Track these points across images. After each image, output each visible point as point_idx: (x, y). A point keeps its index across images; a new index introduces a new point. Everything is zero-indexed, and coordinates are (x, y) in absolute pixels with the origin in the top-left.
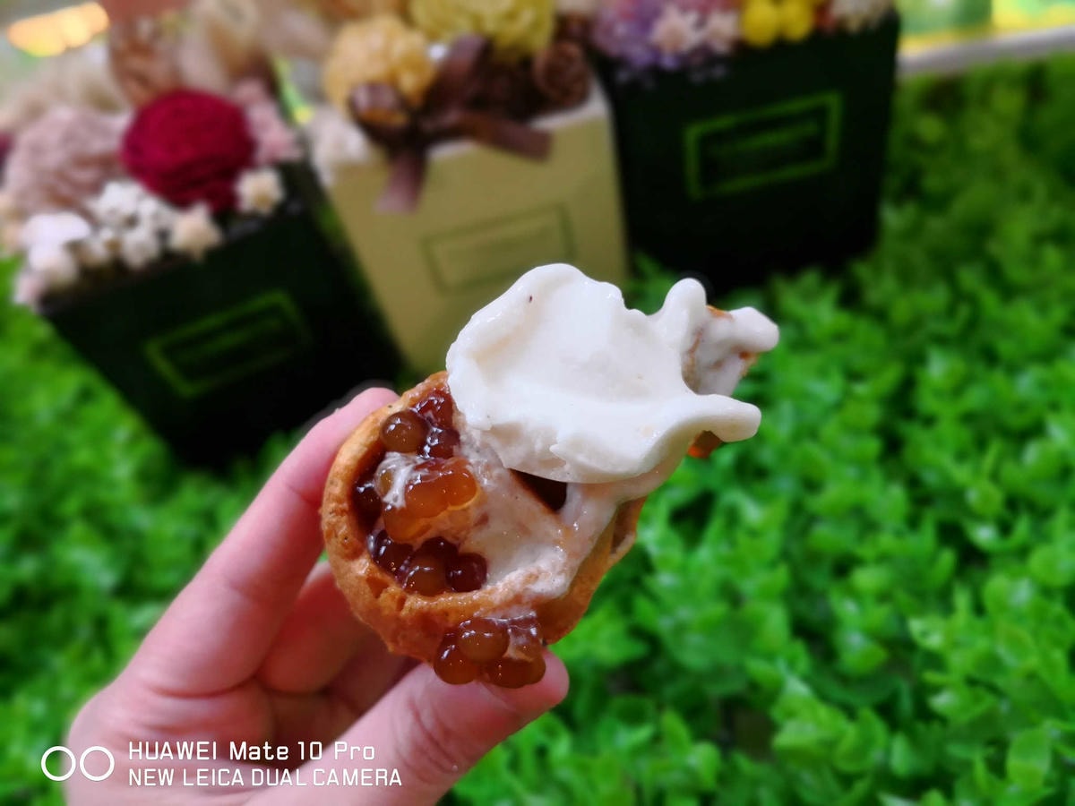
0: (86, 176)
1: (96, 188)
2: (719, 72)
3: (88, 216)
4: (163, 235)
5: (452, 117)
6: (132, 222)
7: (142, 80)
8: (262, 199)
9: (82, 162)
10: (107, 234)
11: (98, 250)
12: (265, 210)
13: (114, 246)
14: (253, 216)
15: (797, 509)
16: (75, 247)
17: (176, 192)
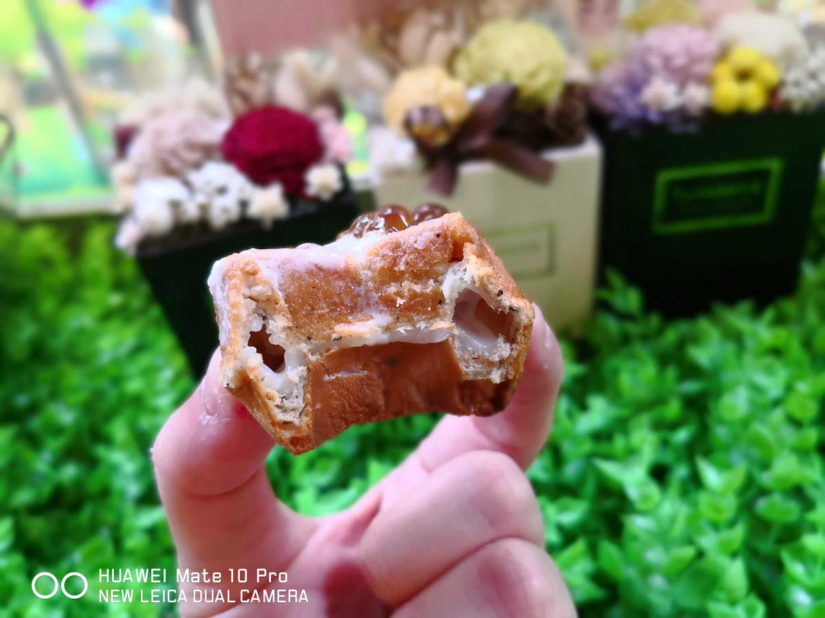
0: (193, 156)
1: (197, 166)
2: (692, 128)
3: (187, 184)
4: (244, 204)
5: (480, 141)
6: (222, 191)
7: (245, 97)
8: (324, 187)
9: (192, 146)
10: (201, 199)
11: (191, 211)
12: (326, 196)
13: (204, 208)
14: (316, 200)
15: (749, 482)
16: (175, 205)
17: (259, 174)
